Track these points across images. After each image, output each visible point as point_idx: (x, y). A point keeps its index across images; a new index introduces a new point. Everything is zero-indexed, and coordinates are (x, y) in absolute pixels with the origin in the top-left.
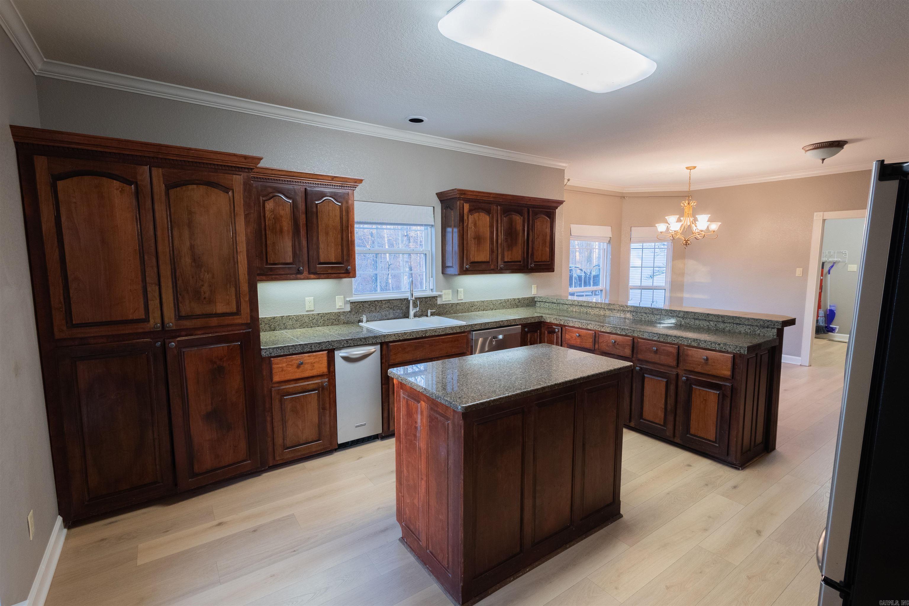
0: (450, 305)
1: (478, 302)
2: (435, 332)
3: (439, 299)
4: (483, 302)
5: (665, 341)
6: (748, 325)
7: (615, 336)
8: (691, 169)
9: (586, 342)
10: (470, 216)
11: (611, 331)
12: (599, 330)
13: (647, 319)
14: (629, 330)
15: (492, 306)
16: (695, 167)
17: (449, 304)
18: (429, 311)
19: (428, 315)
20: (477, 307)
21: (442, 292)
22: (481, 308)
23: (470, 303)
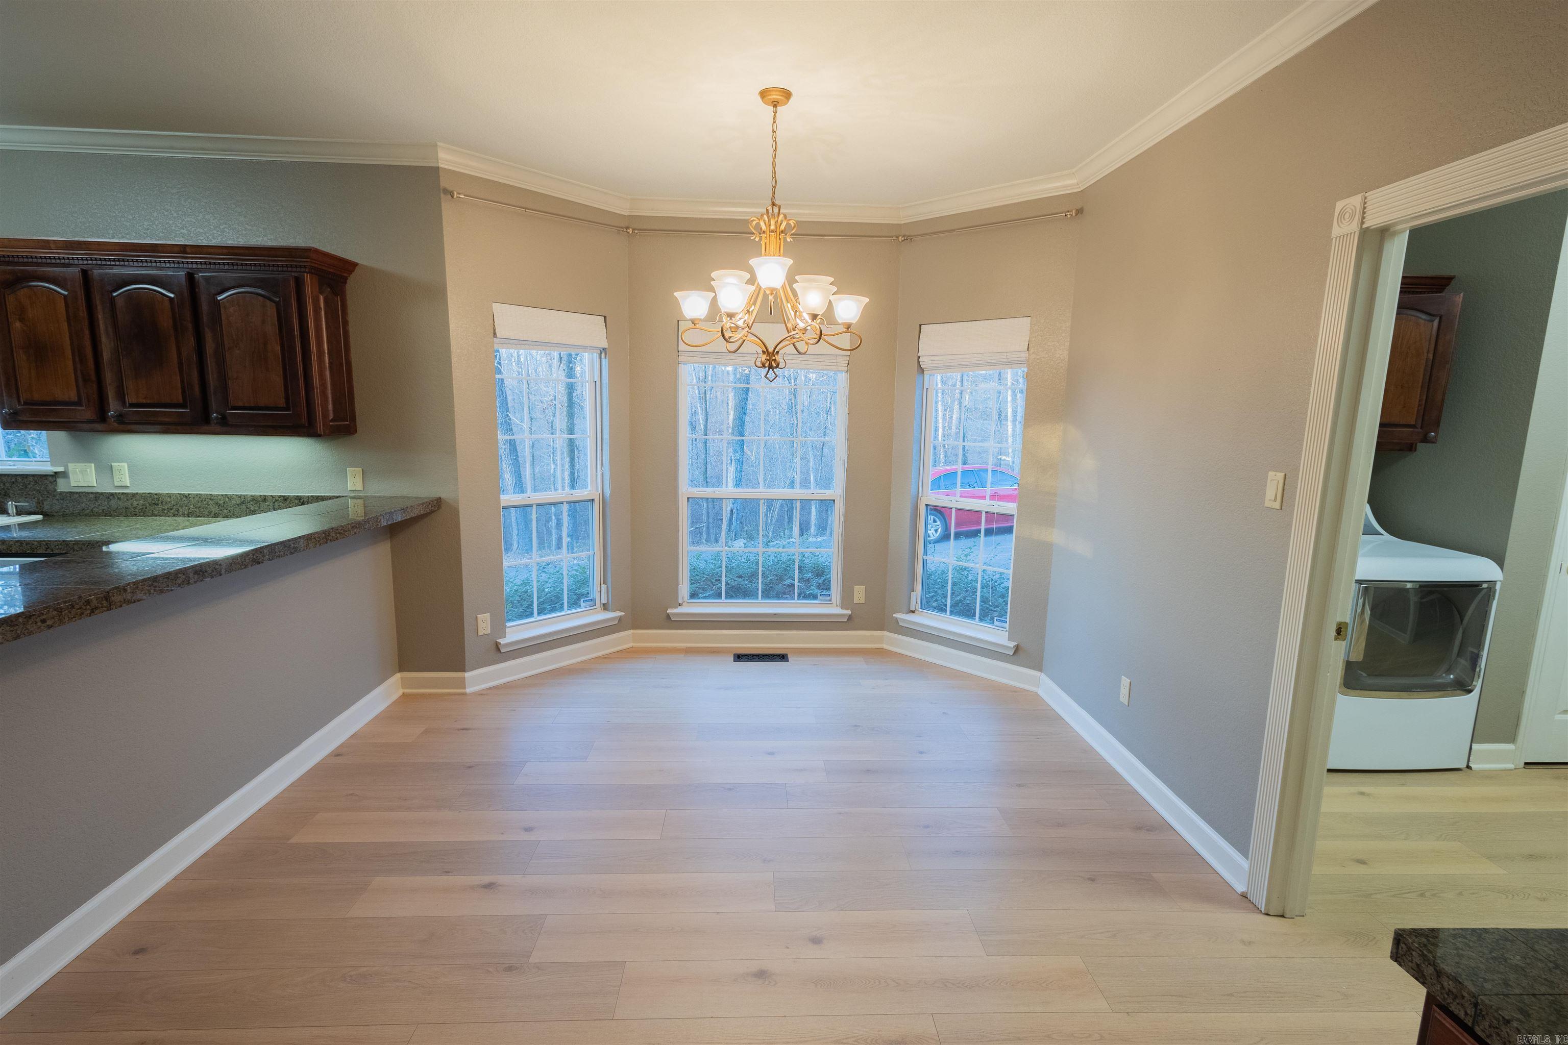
0: (92, 496)
1: (169, 496)
3: (60, 481)
4: (187, 496)
15: (215, 509)
16: (785, 94)
17: (88, 493)
18: (11, 505)
19: (10, 511)
20: (169, 506)
21: (66, 467)
22: (181, 510)
23: (149, 495)
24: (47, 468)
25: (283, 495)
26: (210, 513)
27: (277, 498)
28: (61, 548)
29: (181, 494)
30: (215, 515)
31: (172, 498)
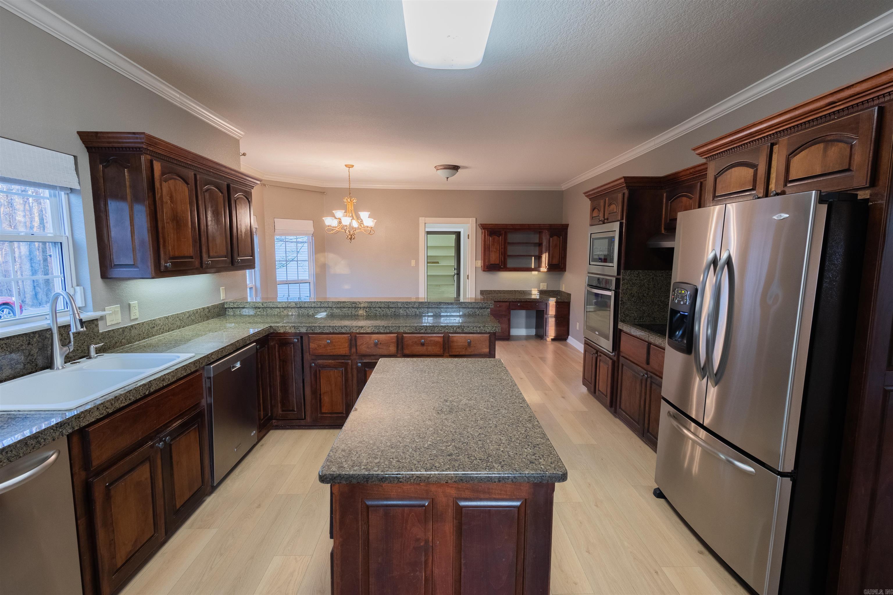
0: (121, 330)
1: (160, 319)
2: (163, 380)
3: (100, 323)
4: (167, 318)
5: (432, 332)
6: (471, 308)
7: (377, 335)
8: (349, 167)
9: (340, 348)
10: (164, 184)
11: (372, 331)
12: (358, 331)
13: (382, 313)
14: (393, 327)
16: (353, 166)
17: (118, 329)
18: (93, 348)
20: (159, 327)
21: (103, 311)
23: (150, 322)
24: (93, 314)
26: (178, 326)
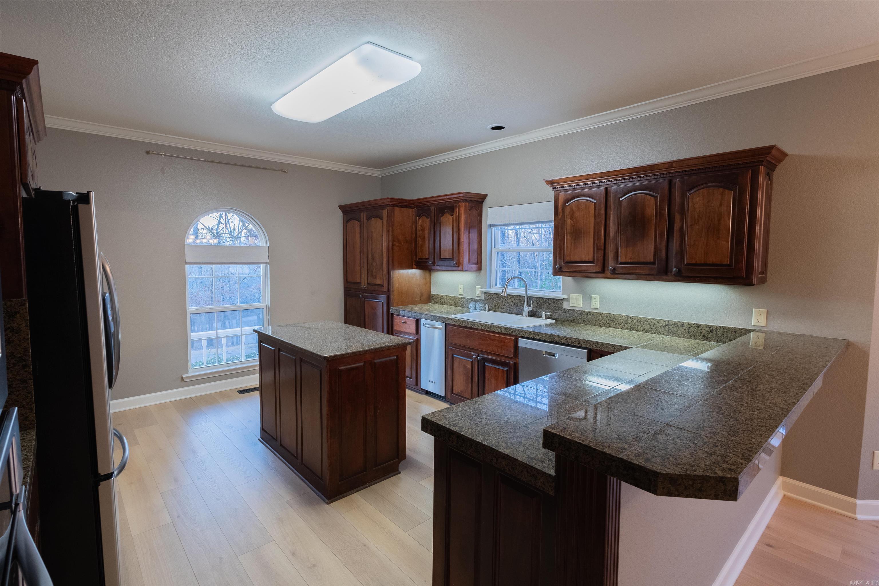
1: (621, 316)
3: (565, 303)
4: (631, 318)
10: (566, 207)
15: (647, 327)
17: (578, 311)
18: (545, 313)
19: (543, 317)
20: (620, 322)
21: (569, 296)
22: (626, 326)
23: (609, 315)
24: (559, 295)
25: (697, 323)
26: (644, 329)
27: (692, 325)
28: (586, 345)
29: (628, 316)
30: (647, 331)
31: (622, 318)
